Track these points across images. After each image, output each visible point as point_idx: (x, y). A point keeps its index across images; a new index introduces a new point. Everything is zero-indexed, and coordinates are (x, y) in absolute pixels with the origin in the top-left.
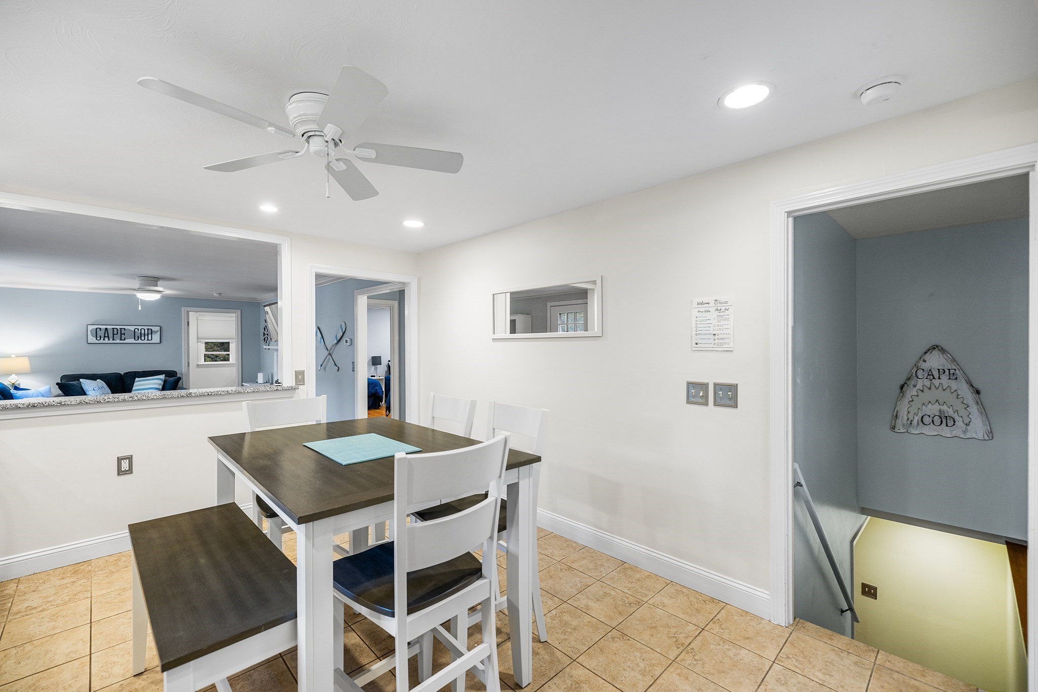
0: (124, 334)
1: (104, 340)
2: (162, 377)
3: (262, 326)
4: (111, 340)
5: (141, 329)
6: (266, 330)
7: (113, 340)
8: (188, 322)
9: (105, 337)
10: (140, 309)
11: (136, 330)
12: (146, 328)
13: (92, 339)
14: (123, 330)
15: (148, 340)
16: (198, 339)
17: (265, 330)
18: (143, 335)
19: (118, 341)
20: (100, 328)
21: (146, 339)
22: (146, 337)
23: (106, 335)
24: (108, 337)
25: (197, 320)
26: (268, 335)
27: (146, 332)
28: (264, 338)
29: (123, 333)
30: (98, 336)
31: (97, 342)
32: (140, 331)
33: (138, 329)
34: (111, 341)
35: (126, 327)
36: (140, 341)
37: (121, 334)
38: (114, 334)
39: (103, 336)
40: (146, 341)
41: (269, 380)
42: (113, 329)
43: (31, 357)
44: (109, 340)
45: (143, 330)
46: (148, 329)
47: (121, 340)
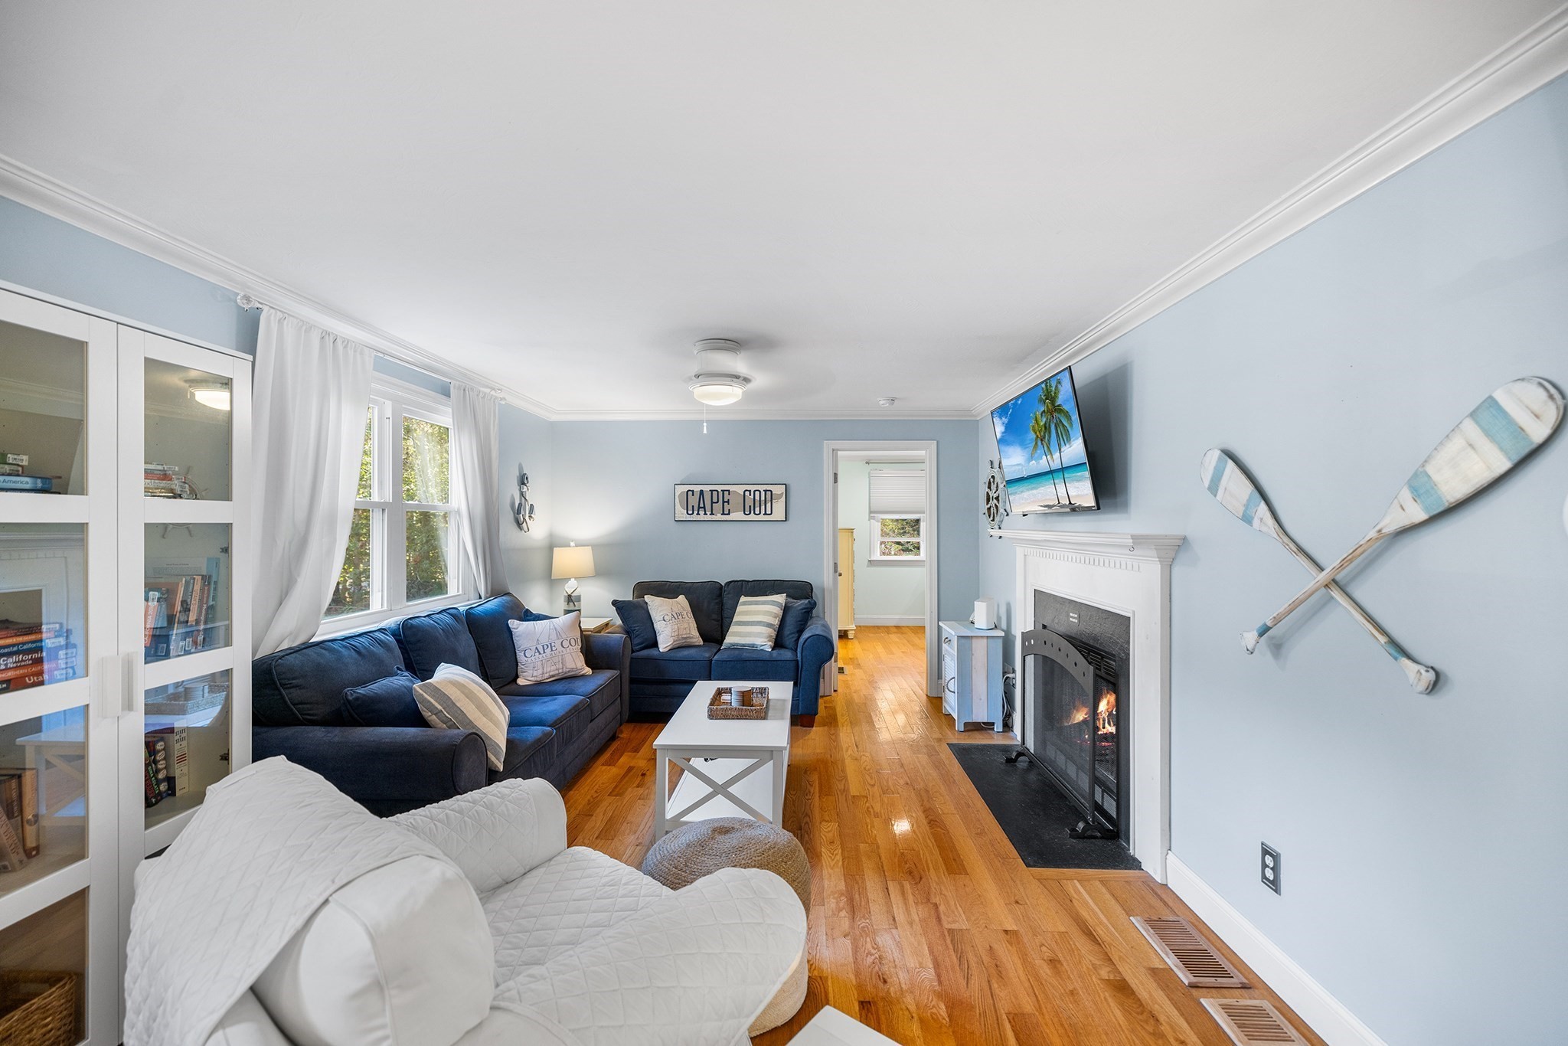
0: (728, 502)
1: (698, 514)
2: (781, 598)
3: (984, 478)
4: (708, 513)
5: (755, 491)
6: (993, 487)
7: (712, 514)
8: (836, 475)
9: (699, 508)
10: (705, 432)
11: (747, 493)
12: (762, 488)
13: (681, 513)
14: (726, 493)
15: (765, 514)
16: (871, 512)
17: (989, 487)
18: (757, 504)
19: (719, 517)
20: (693, 491)
21: (763, 512)
22: (763, 507)
23: (702, 505)
24: (704, 508)
25: (869, 477)
26: (997, 498)
27: (763, 498)
28: (989, 509)
29: (726, 500)
30: (690, 507)
31: (689, 518)
32: (752, 497)
33: (750, 491)
34: (709, 517)
35: (731, 488)
36: (752, 517)
37: (724, 502)
38: (712, 503)
39: (696, 508)
40: (762, 517)
41: (999, 618)
42: (712, 491)
43: (597, 547)
44: (705, 514)
45: (757, 493)
46: (765, 491)
47: (723, 514)
